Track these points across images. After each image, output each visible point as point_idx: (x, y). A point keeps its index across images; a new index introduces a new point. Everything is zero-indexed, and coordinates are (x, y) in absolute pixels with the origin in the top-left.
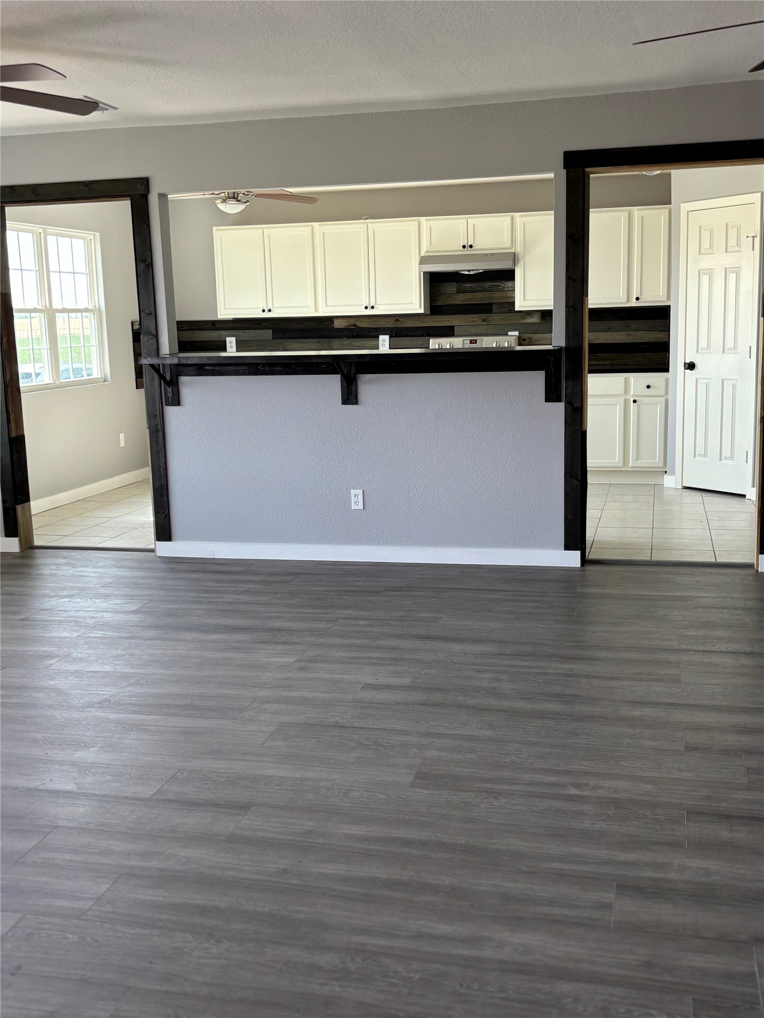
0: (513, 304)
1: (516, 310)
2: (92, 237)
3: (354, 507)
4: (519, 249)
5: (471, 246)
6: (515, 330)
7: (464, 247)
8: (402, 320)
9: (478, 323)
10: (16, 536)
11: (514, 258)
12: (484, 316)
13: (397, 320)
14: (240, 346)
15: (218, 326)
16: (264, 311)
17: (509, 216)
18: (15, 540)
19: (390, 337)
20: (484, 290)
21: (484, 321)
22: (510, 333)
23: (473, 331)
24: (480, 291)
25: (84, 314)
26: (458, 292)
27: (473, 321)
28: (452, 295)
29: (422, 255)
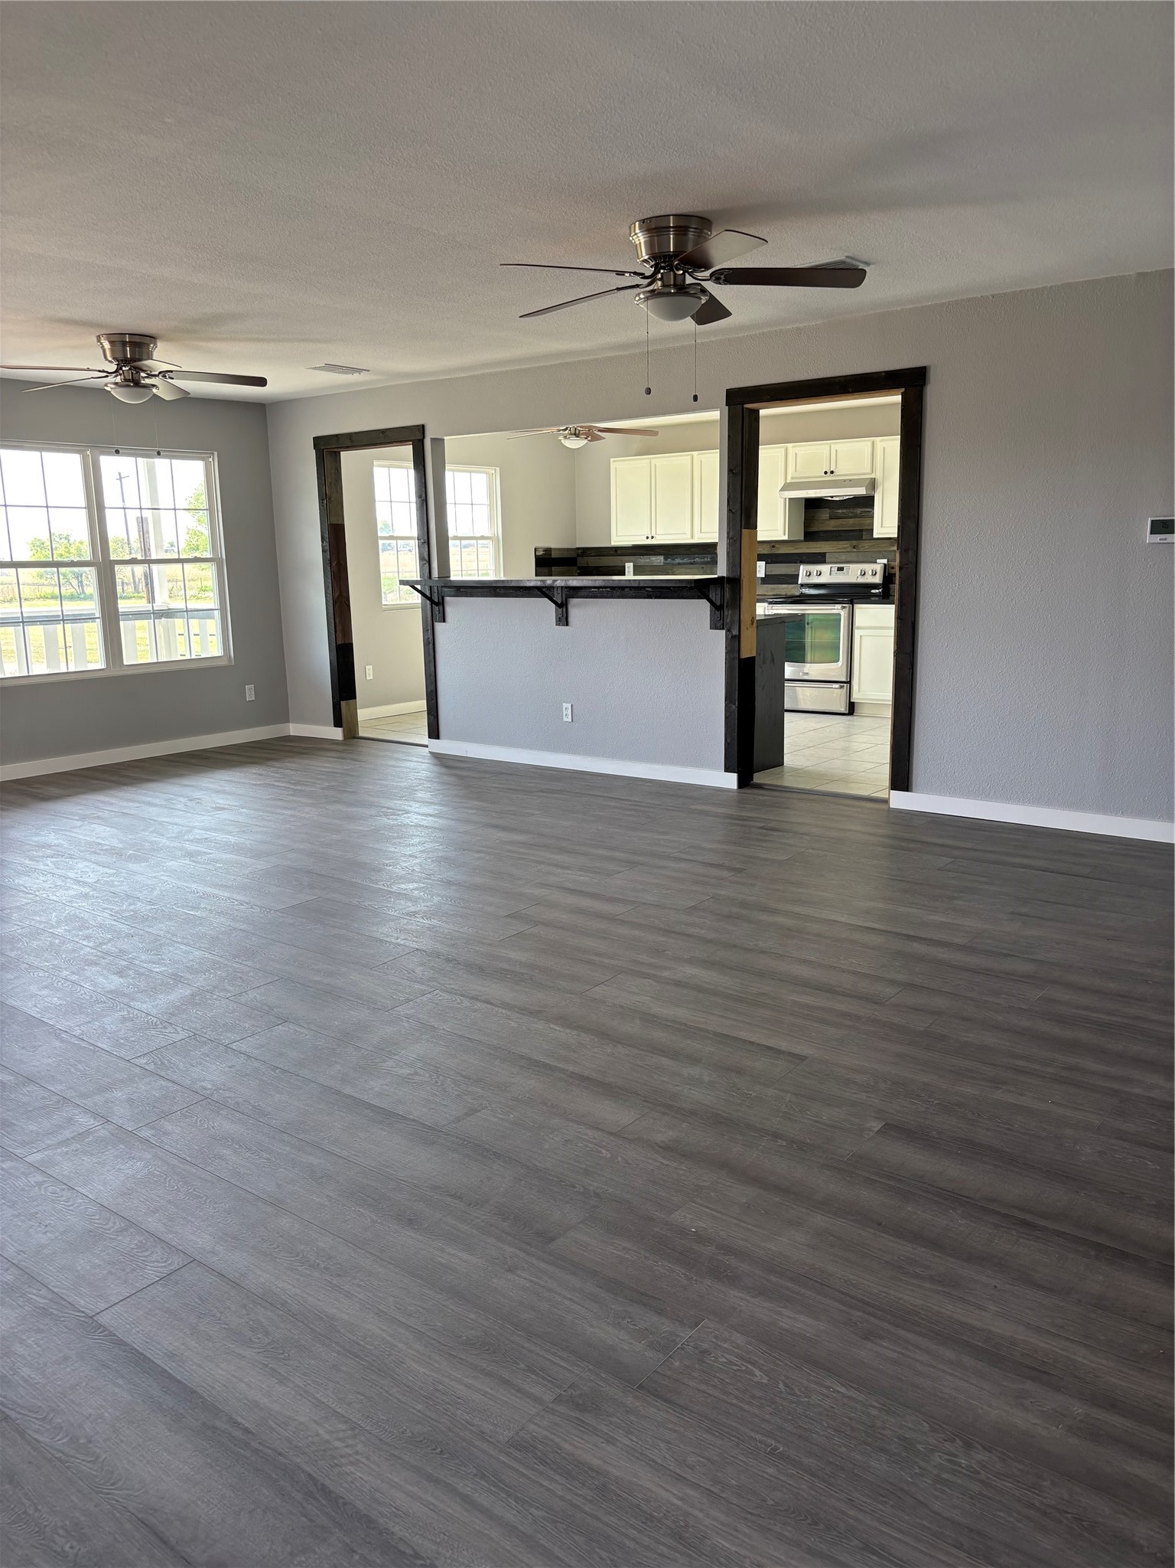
0: (872, 530)
1: (874, 537)
2: (493, 472)
3: (565, 719)
4: (878, 475)
5: (832, 472)
6: (884, 558)
7: (826, 473)
8: (777, 546)
9: (848, 550)
10: (341, 726)
11: (873, 484)
12: (854, 543)
13: (773, 547)
14: (637, 570)
15: (619, 552)
16: (648, 538)
17: (869, 440)
18: (340, 730)
19: (766, 563)
20: (856, 516)
21: (854, 547)
22: (878, 561)
23: (843, 558)
24: (852, 518)
25: (479, 541)
26: (831, 518)
27: (844, 548)
28: (826, 521)
29: (788, 481)
